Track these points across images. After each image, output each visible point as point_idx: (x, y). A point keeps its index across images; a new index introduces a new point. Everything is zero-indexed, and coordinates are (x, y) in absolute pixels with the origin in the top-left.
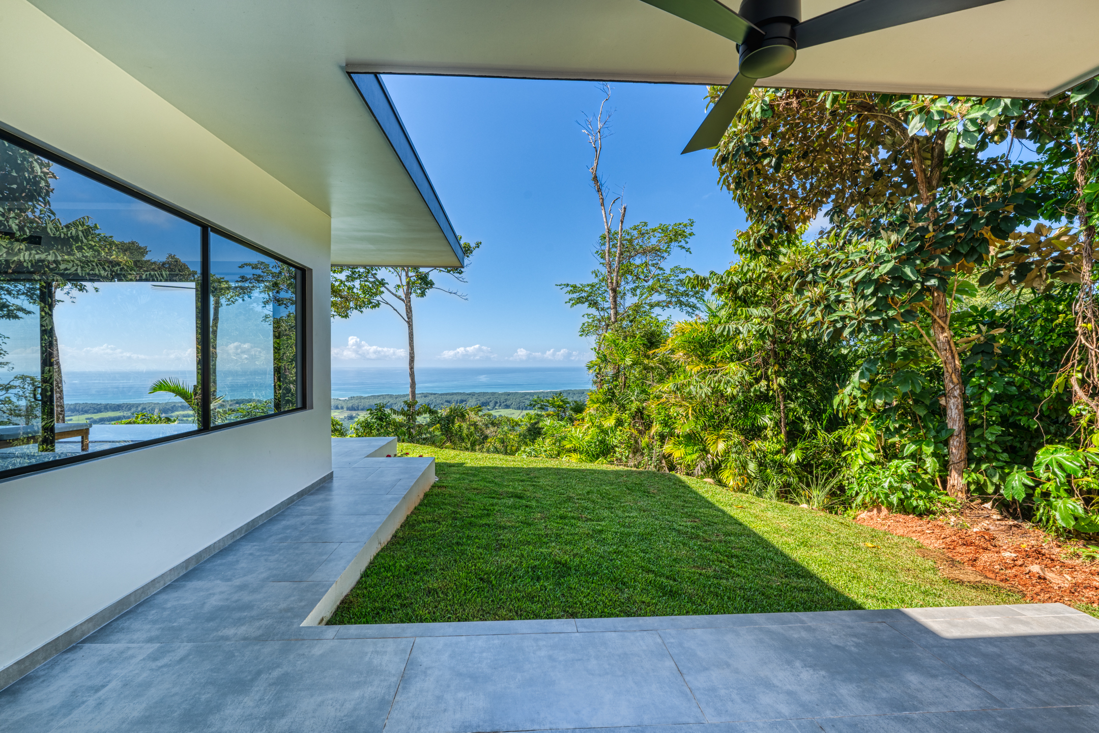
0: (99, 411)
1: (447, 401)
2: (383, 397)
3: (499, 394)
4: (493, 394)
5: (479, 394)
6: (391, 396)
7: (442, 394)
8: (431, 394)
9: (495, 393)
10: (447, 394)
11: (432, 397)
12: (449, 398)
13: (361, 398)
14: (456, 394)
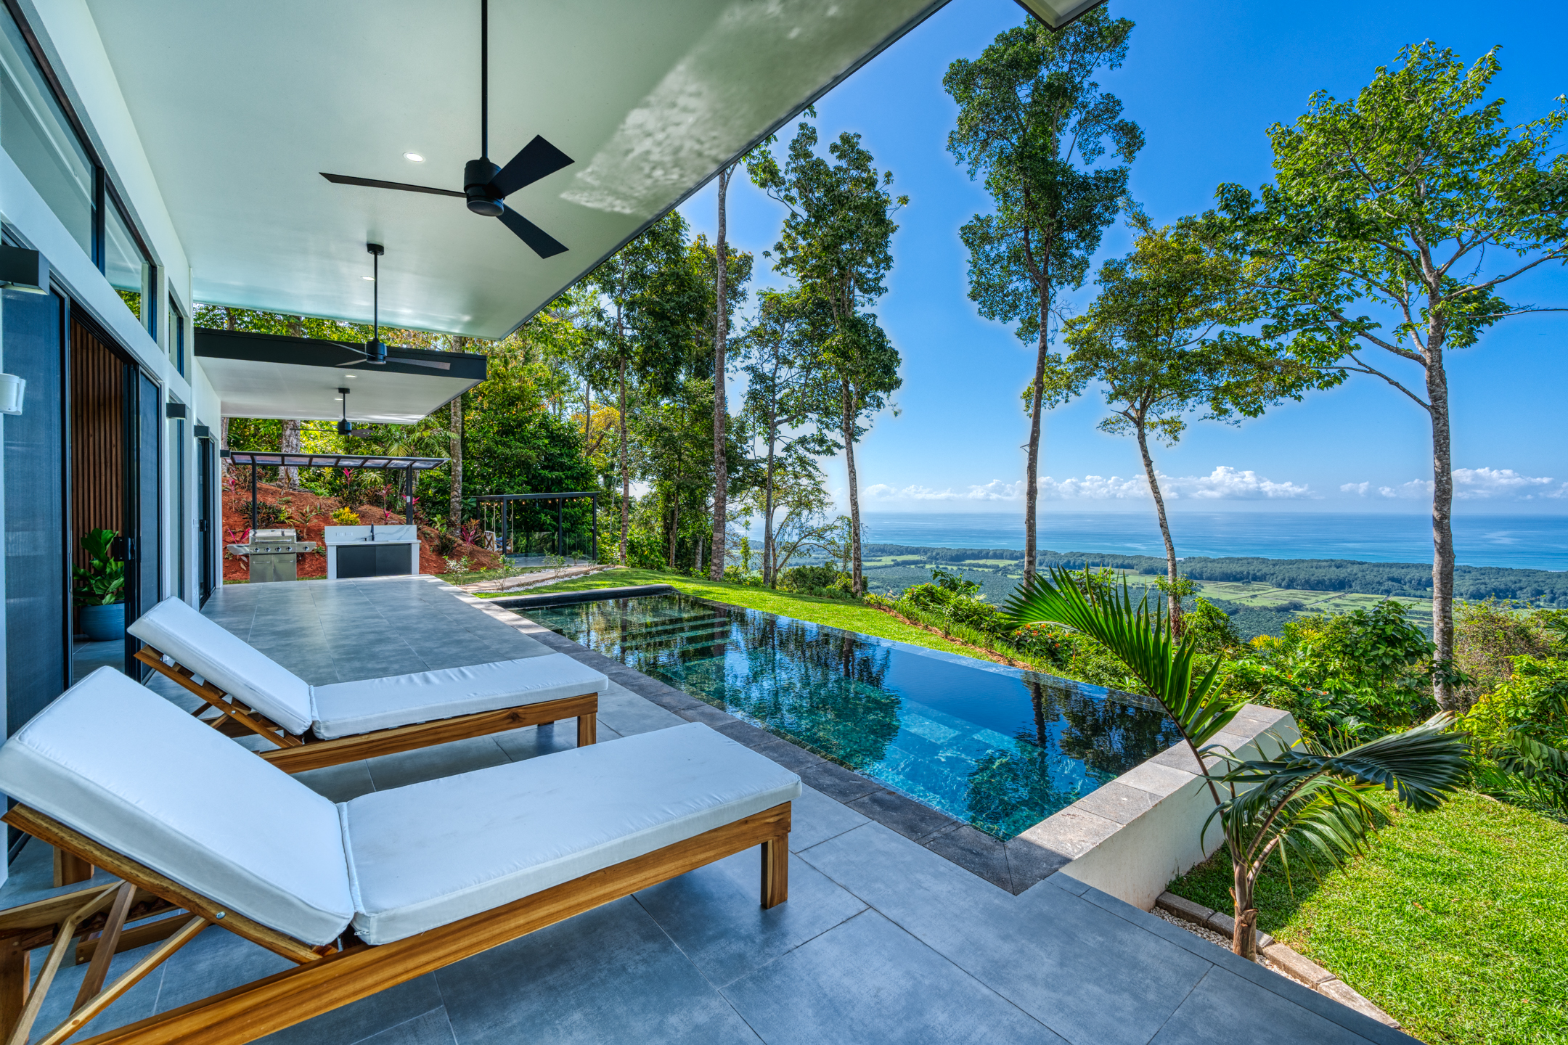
0: (901, 554)
1: (1393, 579)
2: (1249, 561)
3: (1550, 576)
4: (1528, 573)
5: (1484, 572)
6: (1264, 561)
7: (1378, 565)
8: (1353, 563)
9: (1535, 572)
10: (1391, 566)
11: (1355, 569)
12: (1396, 573)
13: (1206, 560)
14: (1416, 566)
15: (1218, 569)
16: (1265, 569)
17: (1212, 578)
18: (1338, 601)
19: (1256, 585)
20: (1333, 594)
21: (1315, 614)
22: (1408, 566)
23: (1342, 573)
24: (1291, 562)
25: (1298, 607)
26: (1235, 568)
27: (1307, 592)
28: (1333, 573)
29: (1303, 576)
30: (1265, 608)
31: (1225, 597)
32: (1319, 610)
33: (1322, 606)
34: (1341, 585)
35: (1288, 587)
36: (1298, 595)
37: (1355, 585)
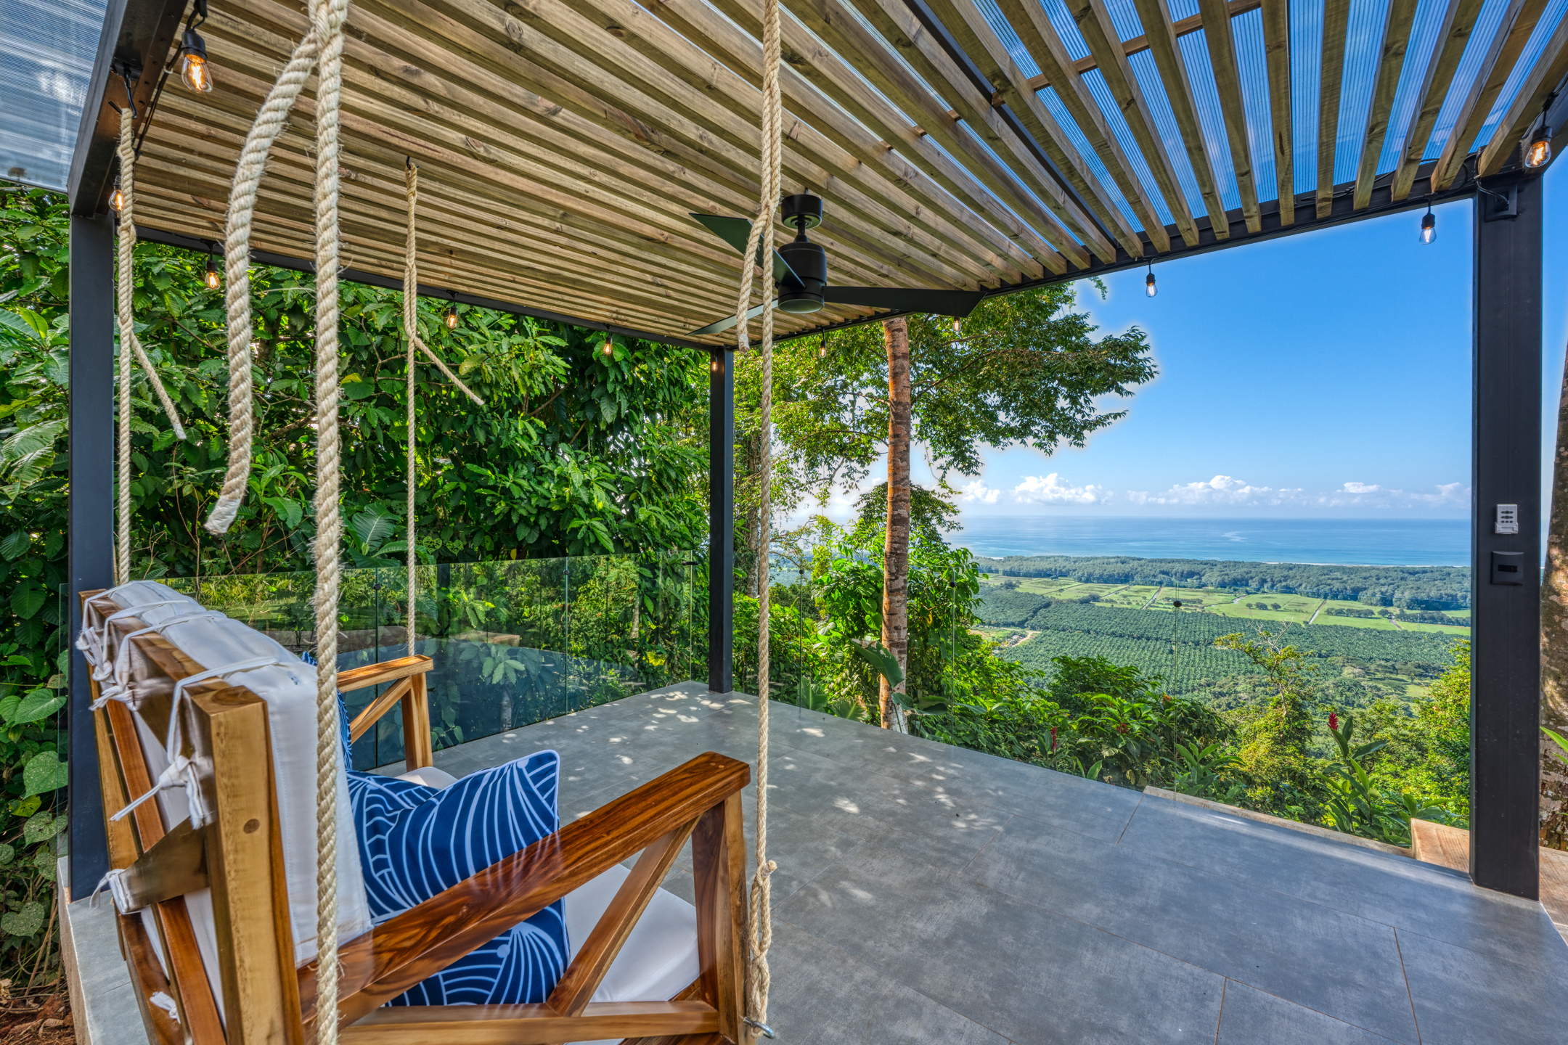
15: (1032, 567)
16: (1069, 566)
17: (1028, 575)
18: (1125, 592)
19: (1062, 580)
20: (1121, 587)
21: (1109, 605)
22: (1173, 561)
23: (1127, 568)
24: (1088, 560)
25: (1096, 599)
26: (1044, 565)
27: (1101, 585)
28: (1120, 569)
29: (1098, 572)
30: (1071, 601)
31: (1039, 592)
32: (1111, 601)
33: (1113, 597)
34: (1126, 579)
35: (1087, 581)
36: (1095, 588)
37: (1137, 578)
